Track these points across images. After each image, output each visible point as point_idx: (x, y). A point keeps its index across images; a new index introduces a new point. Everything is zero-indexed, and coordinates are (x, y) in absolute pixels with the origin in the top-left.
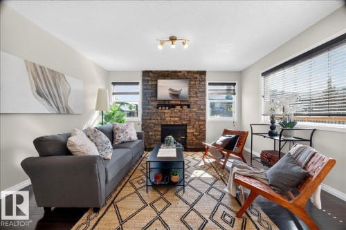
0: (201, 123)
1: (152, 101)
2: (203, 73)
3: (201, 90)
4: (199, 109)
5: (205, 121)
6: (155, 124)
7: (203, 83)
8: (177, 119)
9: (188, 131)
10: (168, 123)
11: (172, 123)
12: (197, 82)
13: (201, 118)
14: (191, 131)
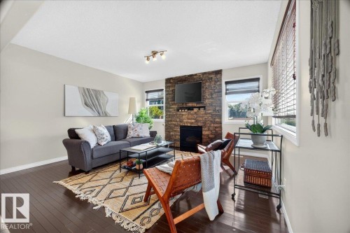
0: (216, 125)
1: (173, 104)
2: (219, 72)
3: (216, 90)
4: (215, 110)
5: (221, 123)
6: (175, 125)
7: (218, 83)
8: (193, 121)
9: (203, 133)
10: (186, 125)
11: (189, 125)
12: (213, 83)
13: (217, 120)
14: (207, 133)
